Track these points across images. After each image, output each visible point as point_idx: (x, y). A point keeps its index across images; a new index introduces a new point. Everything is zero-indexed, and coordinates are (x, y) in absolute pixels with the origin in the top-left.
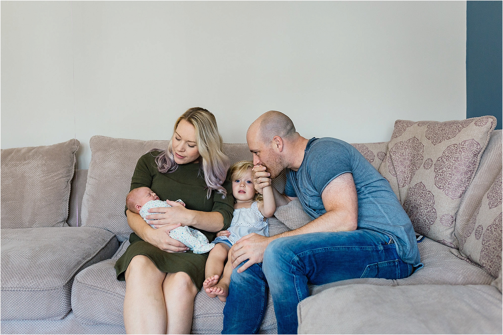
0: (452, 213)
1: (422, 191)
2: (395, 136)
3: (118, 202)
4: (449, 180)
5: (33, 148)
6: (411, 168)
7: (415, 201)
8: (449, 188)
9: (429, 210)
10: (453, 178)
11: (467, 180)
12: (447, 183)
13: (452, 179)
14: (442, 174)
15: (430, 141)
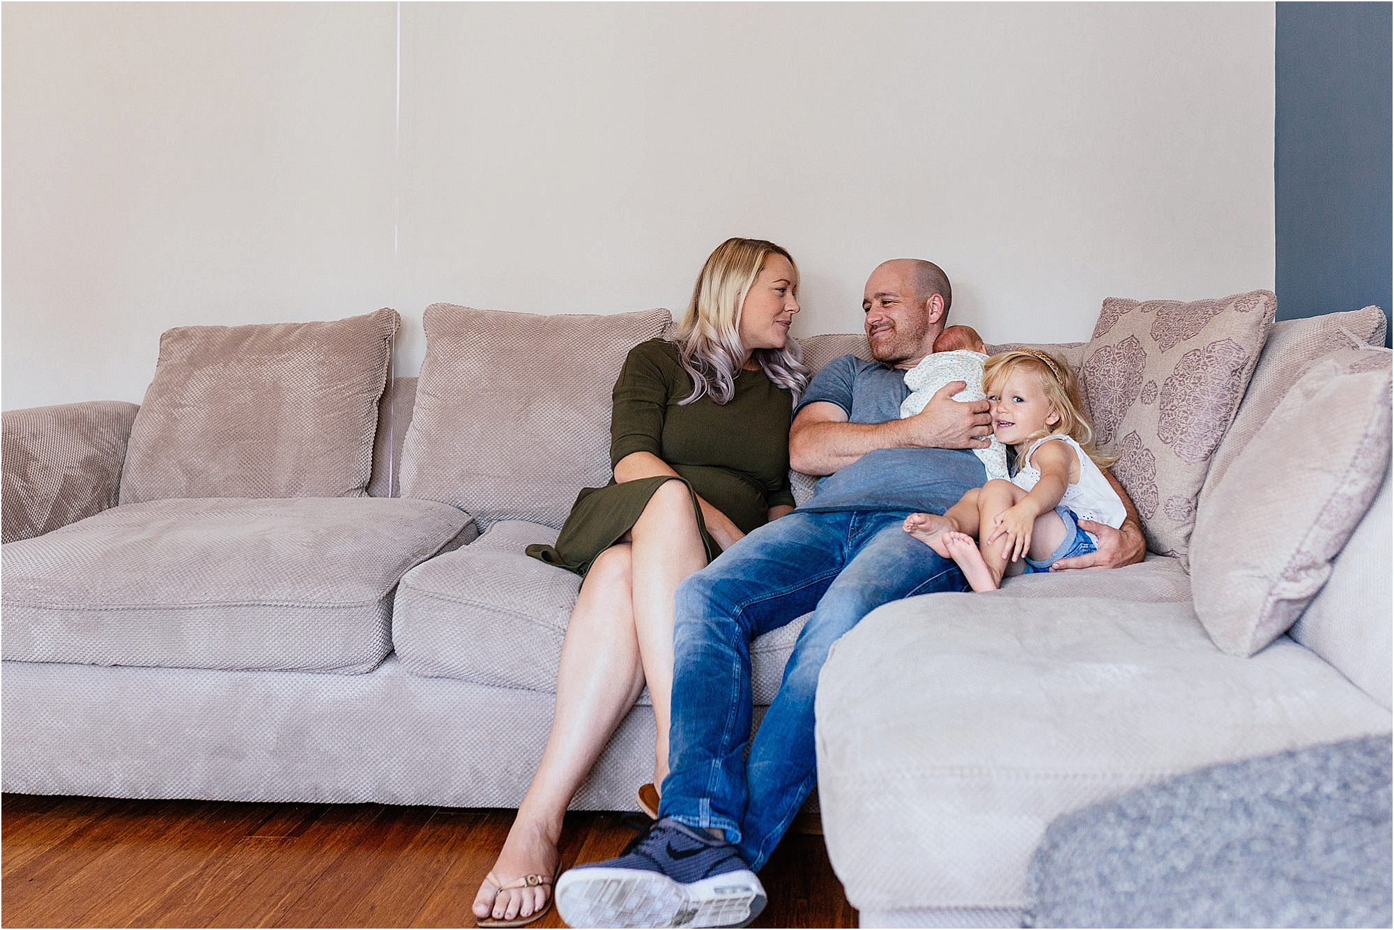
0: (1189, 494)
1: (1135, 450)
2: (1097, 335)
3: (483, 445)
4: (1182, 425)
5: (298, 326)
6: (1123, 402)
7: (1122, 471)
8: (1181, 440)
9: (1145, 489)
10: (1189, 420)
11: (1218, 423)
12: (1180, 432)
13: (1188, 422)
14: (1170, 412)
15: (1158, 344)
